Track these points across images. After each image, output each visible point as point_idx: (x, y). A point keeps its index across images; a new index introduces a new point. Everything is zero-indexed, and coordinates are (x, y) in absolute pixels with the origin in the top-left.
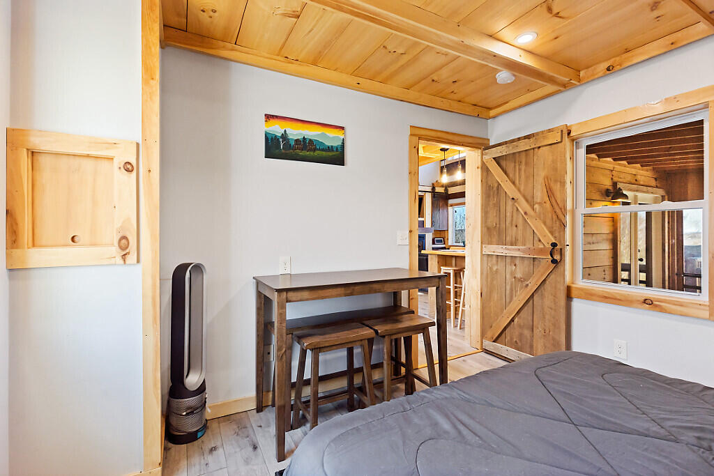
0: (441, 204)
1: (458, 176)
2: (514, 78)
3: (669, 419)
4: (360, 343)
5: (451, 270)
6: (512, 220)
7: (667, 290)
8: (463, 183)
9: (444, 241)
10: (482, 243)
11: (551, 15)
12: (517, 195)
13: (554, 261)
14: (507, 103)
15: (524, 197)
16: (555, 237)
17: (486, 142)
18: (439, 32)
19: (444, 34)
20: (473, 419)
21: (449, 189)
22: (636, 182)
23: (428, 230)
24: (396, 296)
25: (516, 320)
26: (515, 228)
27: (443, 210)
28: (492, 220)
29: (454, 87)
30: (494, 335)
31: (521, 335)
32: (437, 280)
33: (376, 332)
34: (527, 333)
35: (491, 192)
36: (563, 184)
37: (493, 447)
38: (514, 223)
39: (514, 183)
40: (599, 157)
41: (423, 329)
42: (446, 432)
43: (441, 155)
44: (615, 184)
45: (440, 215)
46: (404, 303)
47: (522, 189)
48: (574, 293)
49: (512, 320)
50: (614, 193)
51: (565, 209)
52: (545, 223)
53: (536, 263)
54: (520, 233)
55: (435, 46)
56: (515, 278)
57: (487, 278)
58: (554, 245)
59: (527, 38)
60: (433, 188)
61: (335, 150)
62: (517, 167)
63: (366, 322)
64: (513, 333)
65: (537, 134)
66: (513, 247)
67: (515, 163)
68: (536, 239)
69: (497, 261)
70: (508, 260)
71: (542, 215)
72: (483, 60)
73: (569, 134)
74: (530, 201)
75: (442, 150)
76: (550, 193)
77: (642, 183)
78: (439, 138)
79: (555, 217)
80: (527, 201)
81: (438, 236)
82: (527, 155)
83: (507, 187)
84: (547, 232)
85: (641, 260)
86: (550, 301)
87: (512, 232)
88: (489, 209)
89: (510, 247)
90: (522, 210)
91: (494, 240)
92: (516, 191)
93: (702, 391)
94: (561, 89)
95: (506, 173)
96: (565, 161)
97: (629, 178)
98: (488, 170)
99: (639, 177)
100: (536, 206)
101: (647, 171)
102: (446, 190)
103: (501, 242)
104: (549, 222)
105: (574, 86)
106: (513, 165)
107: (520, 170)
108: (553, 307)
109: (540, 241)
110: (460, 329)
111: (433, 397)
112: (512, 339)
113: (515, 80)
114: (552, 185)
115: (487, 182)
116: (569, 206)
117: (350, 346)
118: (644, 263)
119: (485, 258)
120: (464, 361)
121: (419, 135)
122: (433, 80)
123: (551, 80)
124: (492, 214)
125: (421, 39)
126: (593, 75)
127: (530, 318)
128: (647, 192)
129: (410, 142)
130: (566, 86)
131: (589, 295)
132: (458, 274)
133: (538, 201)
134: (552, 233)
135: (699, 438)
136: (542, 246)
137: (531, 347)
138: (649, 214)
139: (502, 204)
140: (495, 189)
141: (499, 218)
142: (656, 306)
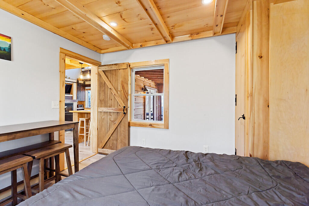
0: (82, 89)
1: (88, 76)
2: (110, 39)
3: (151, 163)
4: (21, 166)
5: (84, 119)
6: (110, 97)
7: (157, 121)
8: (90, 80)
9: (83, 106)
10: (98, 107)
11: (122, 19)
12: (112, 88)
13: (124, 113)
14: (108, 49)
15: (114, 88)
16: (125, 104)
17: (100, 64)
18: (74, 6)
19: (77, 8)
20: (82, 187)
21: (86, 82)
22: (150, 86)
23: (75, 101)
24: (51, 135)
25: (111, 138)
26: (111, 100)
27: (83, 91)
28: (102, 97)
29: (84, 35)
30: (102, 146)
31: (113, 143)
32: (74, 125)
33: (34, 158)
34: (115, 142)
35: (102, 85)
36: (127, 84)
37: (90, 197)
38: (111, 98)
39: (110, 82)
40: (141, 76)
41: (66, 150)
42: (67, 199)
43: (80, 66)
44: (145, 86)
45: (81, 94)
46: (56, 138)
47: (114, 85)
48: (131, 124)
49: (110, 138)
50: (144, 89)
51: (128, 94)
52: (121, 99)
53: (118, 114)
54: (113, 102)
55: (72, 11)
56: (111, 121)
57: (100, 121)
58: (124, 107)
59: (114, 24)
60: (78, 81)
61: (3, 50)
62: (112, 75)
63: (27, 153)
64: (110, 144)
65: (119, 64)
66: (110, 108)
67: (111, 74)
68: (118, 105)
69: (104, 114)
70: (108, 114)
71: (121, 96)
72: (96, 27)
73: (129, 66)
74: (117, 90)
75: (80, 63)
76: (123, 87)
77: (152, 86)
78: (76, 57)
79: (125, 97)
80: (115, 90)
81: (80, 103)
82: (115, 71)
83: (108, 83)
84: (122, 102)
85: (151, 111)
86: (123, 128)
87: (110, 102)
88: (101, 92)
89: (109, 108)
90: (114, 93)
91: (103, 105)
92: (111, 85)
93: (160, 150)
94: (127, 48)
95: (108, 78)
96: (128, 76)
97: (148, 85)
98: (100, 76)
99: (151, 84)
100: (119, 92)
101: (153, 82)
102: (84, 82)
103: (106, 106)
104: (123, 98)
105: (131, 49)
106: (110, 75)
107: (113, 77)
108: (124, 131)
109: (120, 105)
110: (89, 145)
111: (63, 184)
112: (109, 145)
113: (110, 40)
114: (124, 84)
115: (100, 81)
116: (129, 93)
117: (14, 169)
118: (152, 112)
119: (99, 113)
120: (89, 160)
121: (65, 53)
122: (73, 28)
123: (123, 44)
124: (102, 94)
125: (65, 6)
126: (137, 47)
127: (116, 136)
128: (153, 90)
129: (60, 56)
130: (128, 48)
131: (136, 125)
132: (88, 121)
133: (119, 90)
134: (124, 102)
135: (157, 166)
136: (120, 108)
137: (117, 147)
138: (153, 96)
139: (106, 90)
140: (103, 84)
141: (105, 96)
142: (153, 126)
